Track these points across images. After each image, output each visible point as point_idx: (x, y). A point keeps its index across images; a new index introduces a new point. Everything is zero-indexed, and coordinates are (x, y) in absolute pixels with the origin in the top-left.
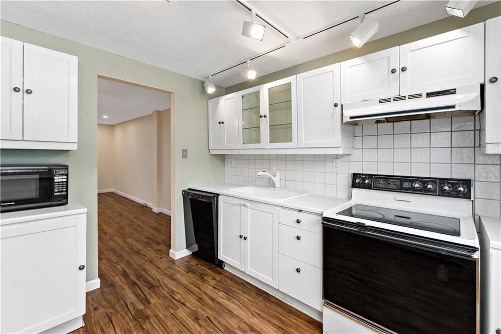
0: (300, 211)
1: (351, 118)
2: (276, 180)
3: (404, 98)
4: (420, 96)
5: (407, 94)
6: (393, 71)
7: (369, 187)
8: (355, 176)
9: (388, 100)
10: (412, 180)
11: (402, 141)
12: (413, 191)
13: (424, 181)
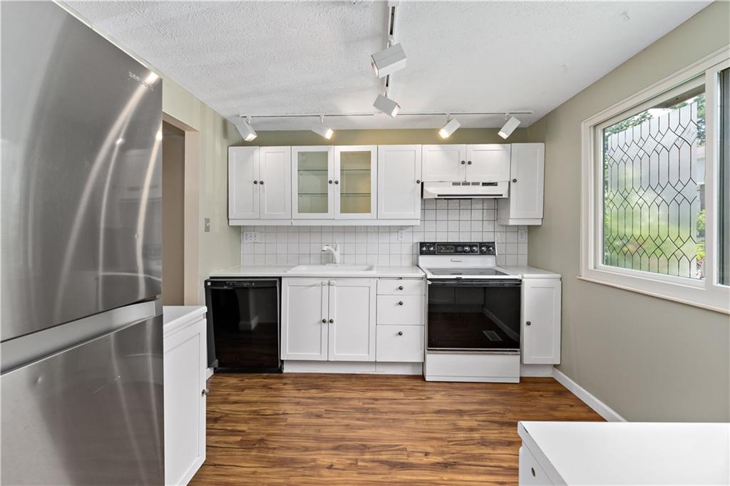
0: (401, 278)
1: (439, 195)
2: (337, 254)
3: (468, 184)
4: (478, 184)
5: (471, 181)
6: (463, 163)
7: (433, 253)
8: (422, 244)
9: (459, 184)
10: (463, 245)
11: (454, 215)
12: (464, 253)
13: (471, 245)
